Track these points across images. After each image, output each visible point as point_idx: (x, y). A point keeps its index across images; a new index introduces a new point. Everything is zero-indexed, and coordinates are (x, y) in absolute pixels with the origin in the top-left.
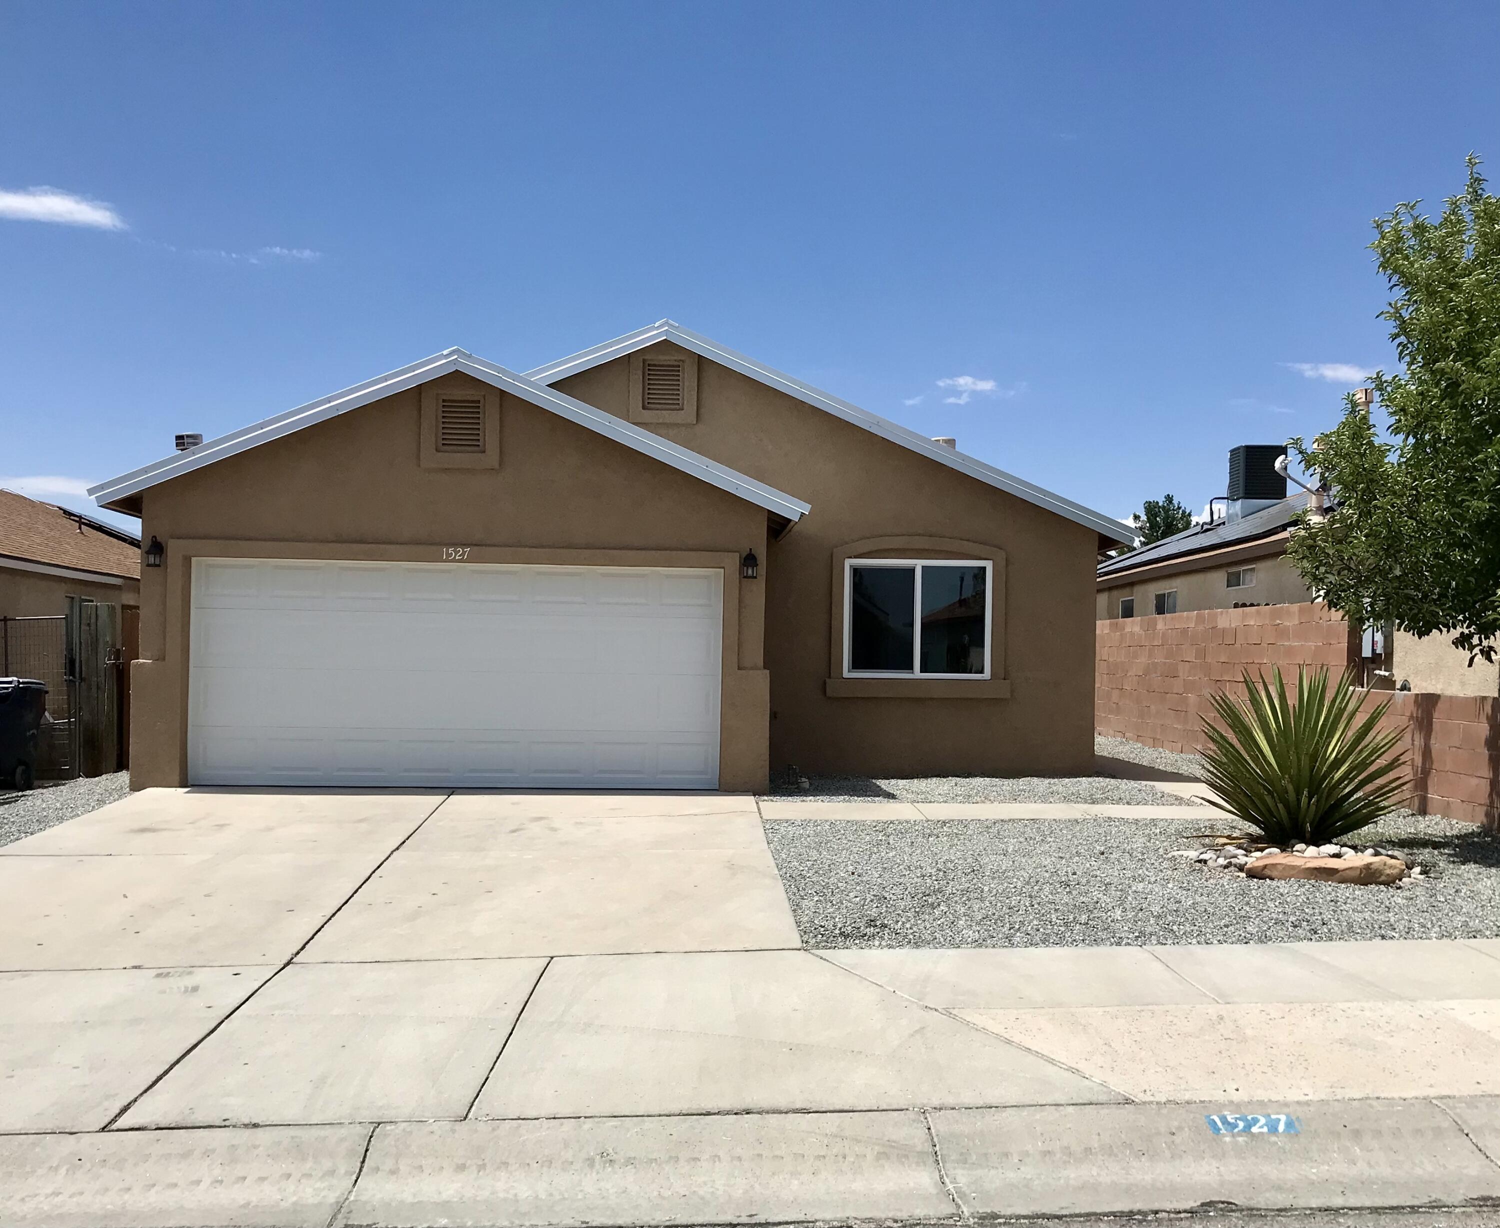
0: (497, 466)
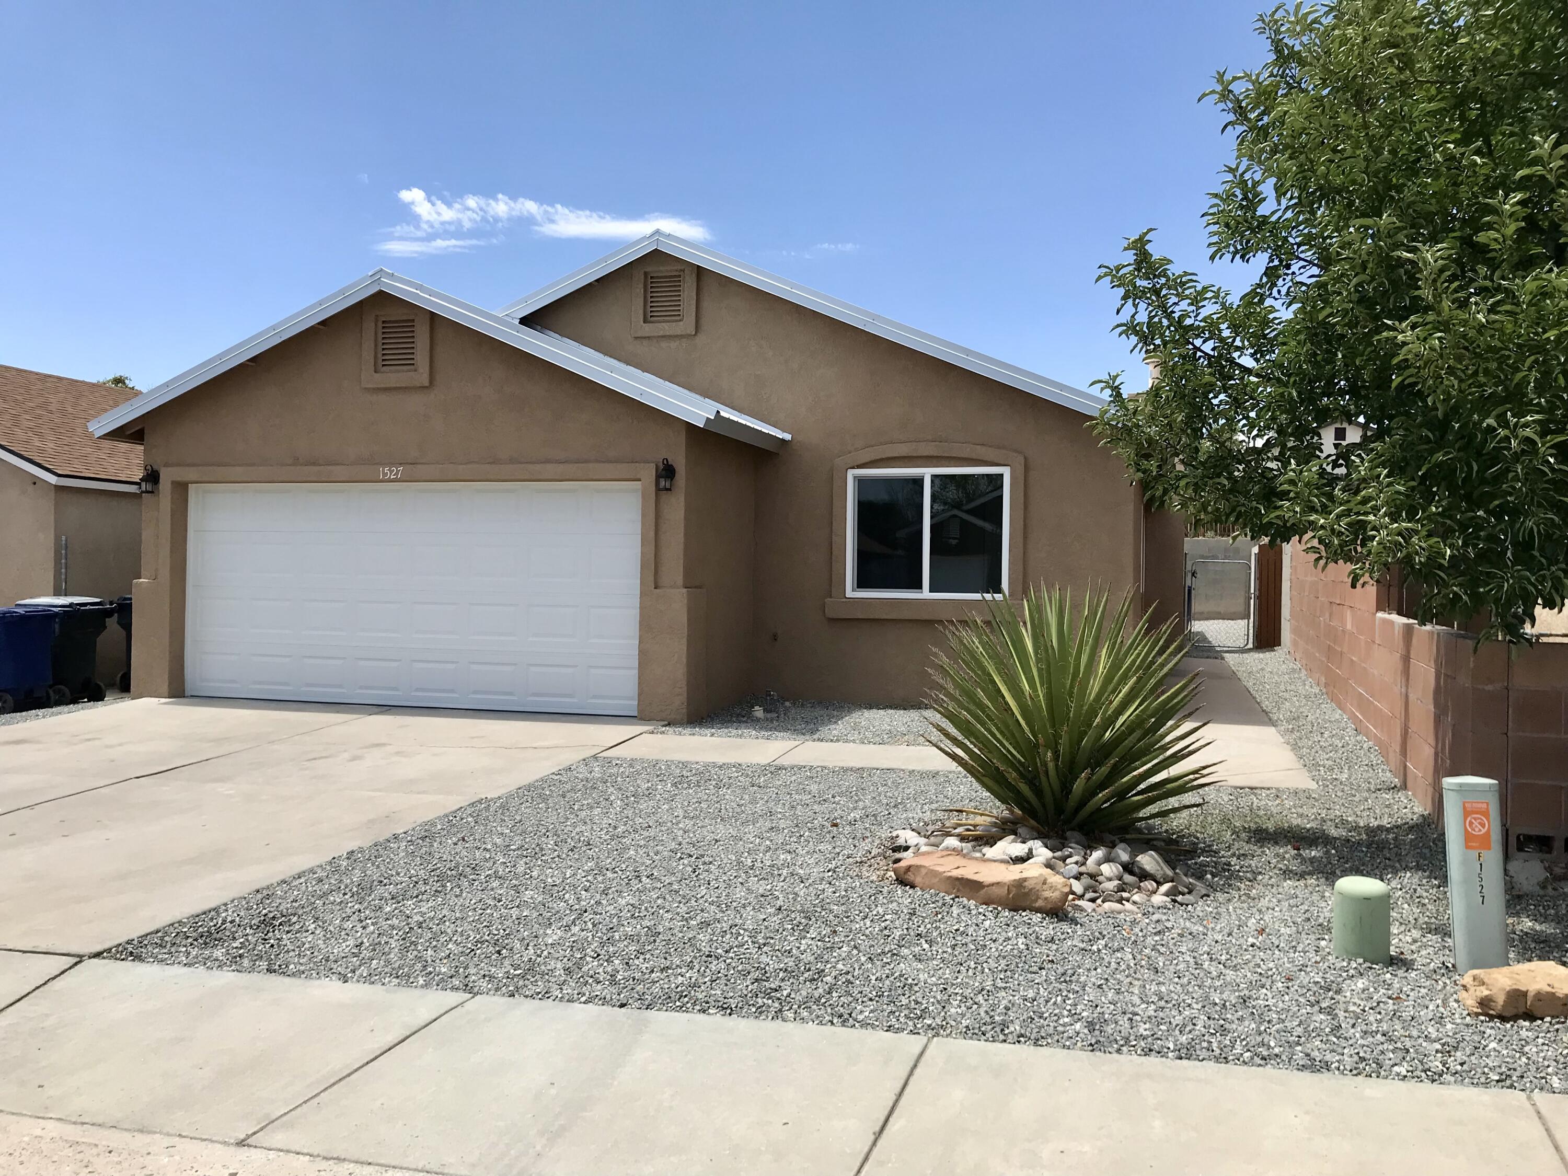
0: (427, 384)
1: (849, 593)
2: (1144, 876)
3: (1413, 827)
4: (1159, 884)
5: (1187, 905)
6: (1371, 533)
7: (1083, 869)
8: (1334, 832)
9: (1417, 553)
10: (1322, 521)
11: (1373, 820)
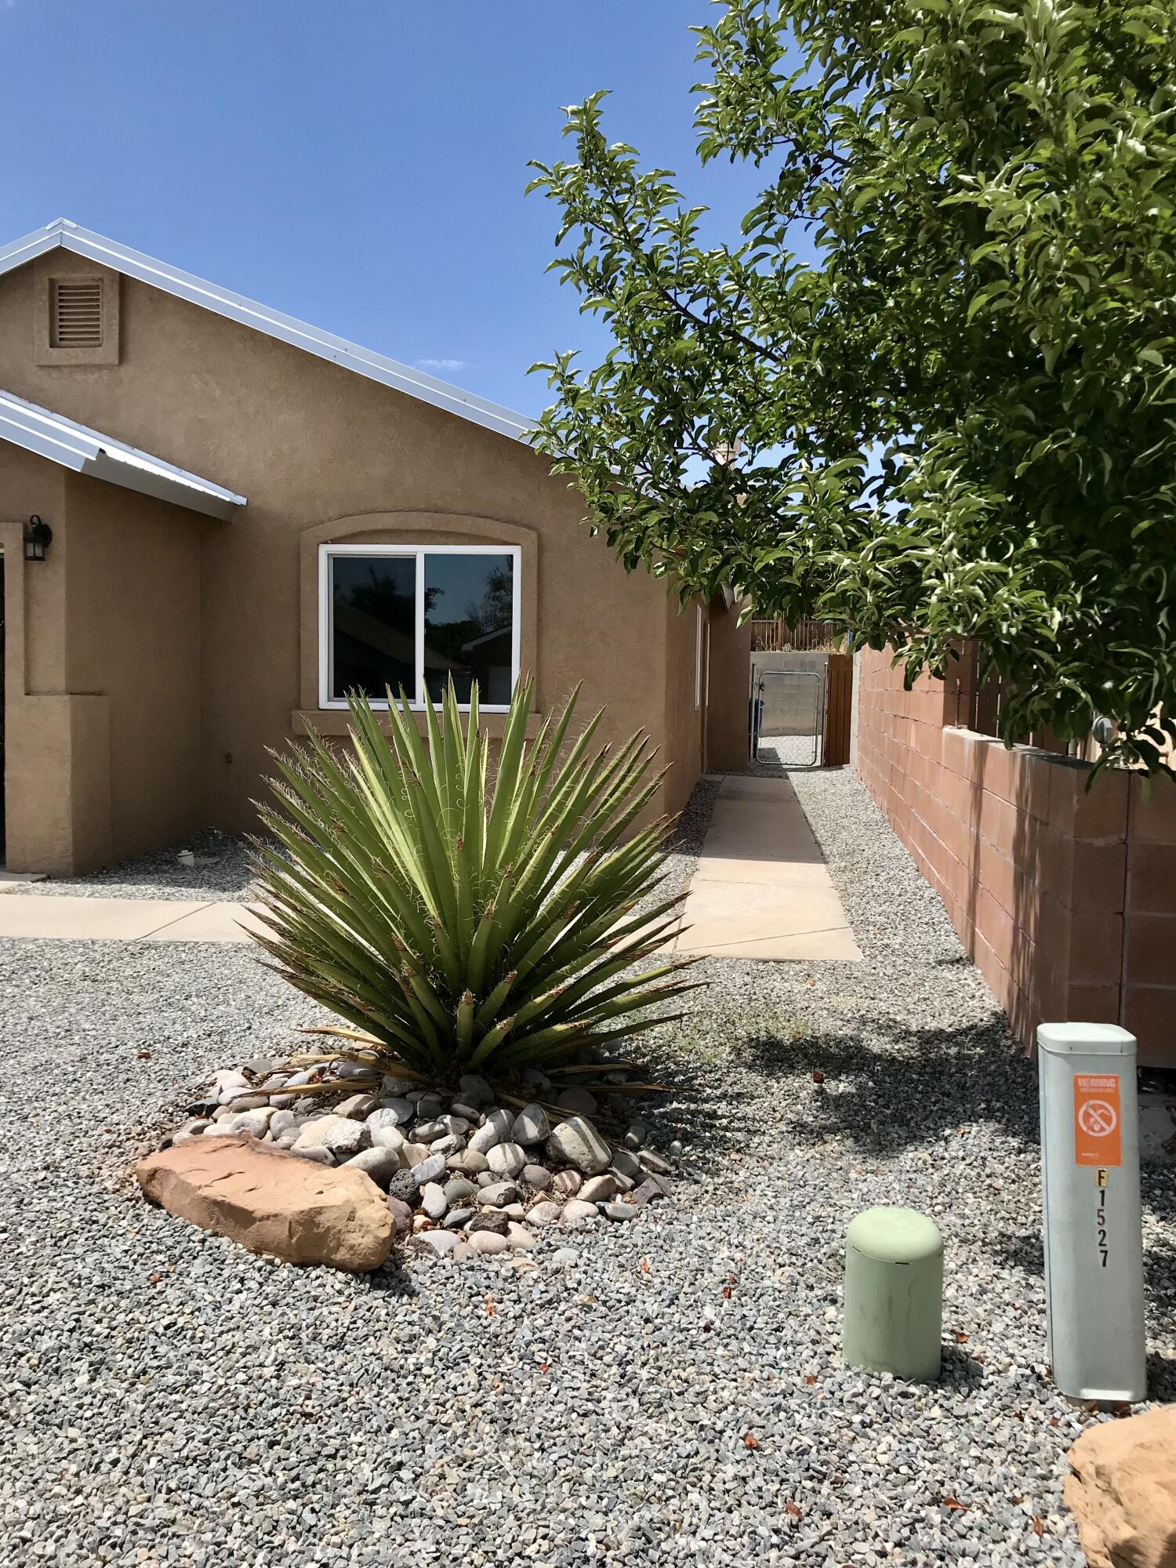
1: (324, 703)
2: (561, 1163)
3: (982, 1034)
4: (585, 1176)
5: (621, 1221)
6: (928, 582)
7: (455, 1160)
8: (876, 1044)
9: (1005, 618)
10: (847, 562)
11: (929, 1019)
